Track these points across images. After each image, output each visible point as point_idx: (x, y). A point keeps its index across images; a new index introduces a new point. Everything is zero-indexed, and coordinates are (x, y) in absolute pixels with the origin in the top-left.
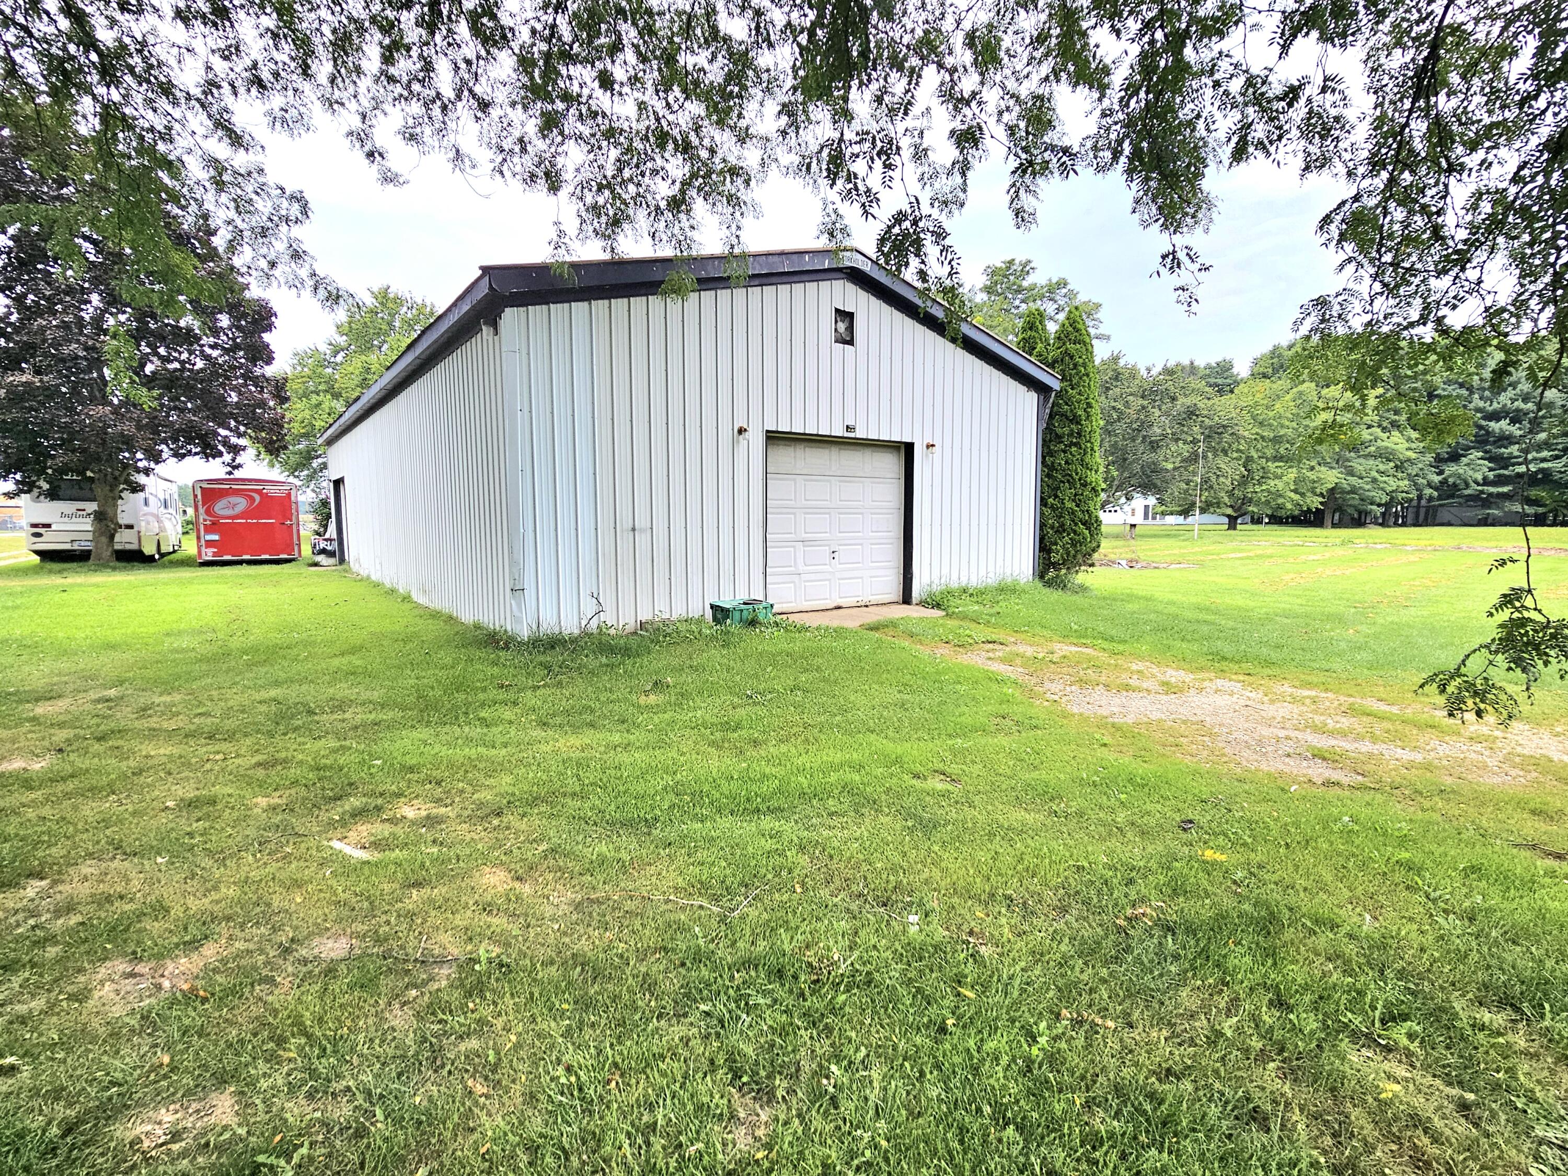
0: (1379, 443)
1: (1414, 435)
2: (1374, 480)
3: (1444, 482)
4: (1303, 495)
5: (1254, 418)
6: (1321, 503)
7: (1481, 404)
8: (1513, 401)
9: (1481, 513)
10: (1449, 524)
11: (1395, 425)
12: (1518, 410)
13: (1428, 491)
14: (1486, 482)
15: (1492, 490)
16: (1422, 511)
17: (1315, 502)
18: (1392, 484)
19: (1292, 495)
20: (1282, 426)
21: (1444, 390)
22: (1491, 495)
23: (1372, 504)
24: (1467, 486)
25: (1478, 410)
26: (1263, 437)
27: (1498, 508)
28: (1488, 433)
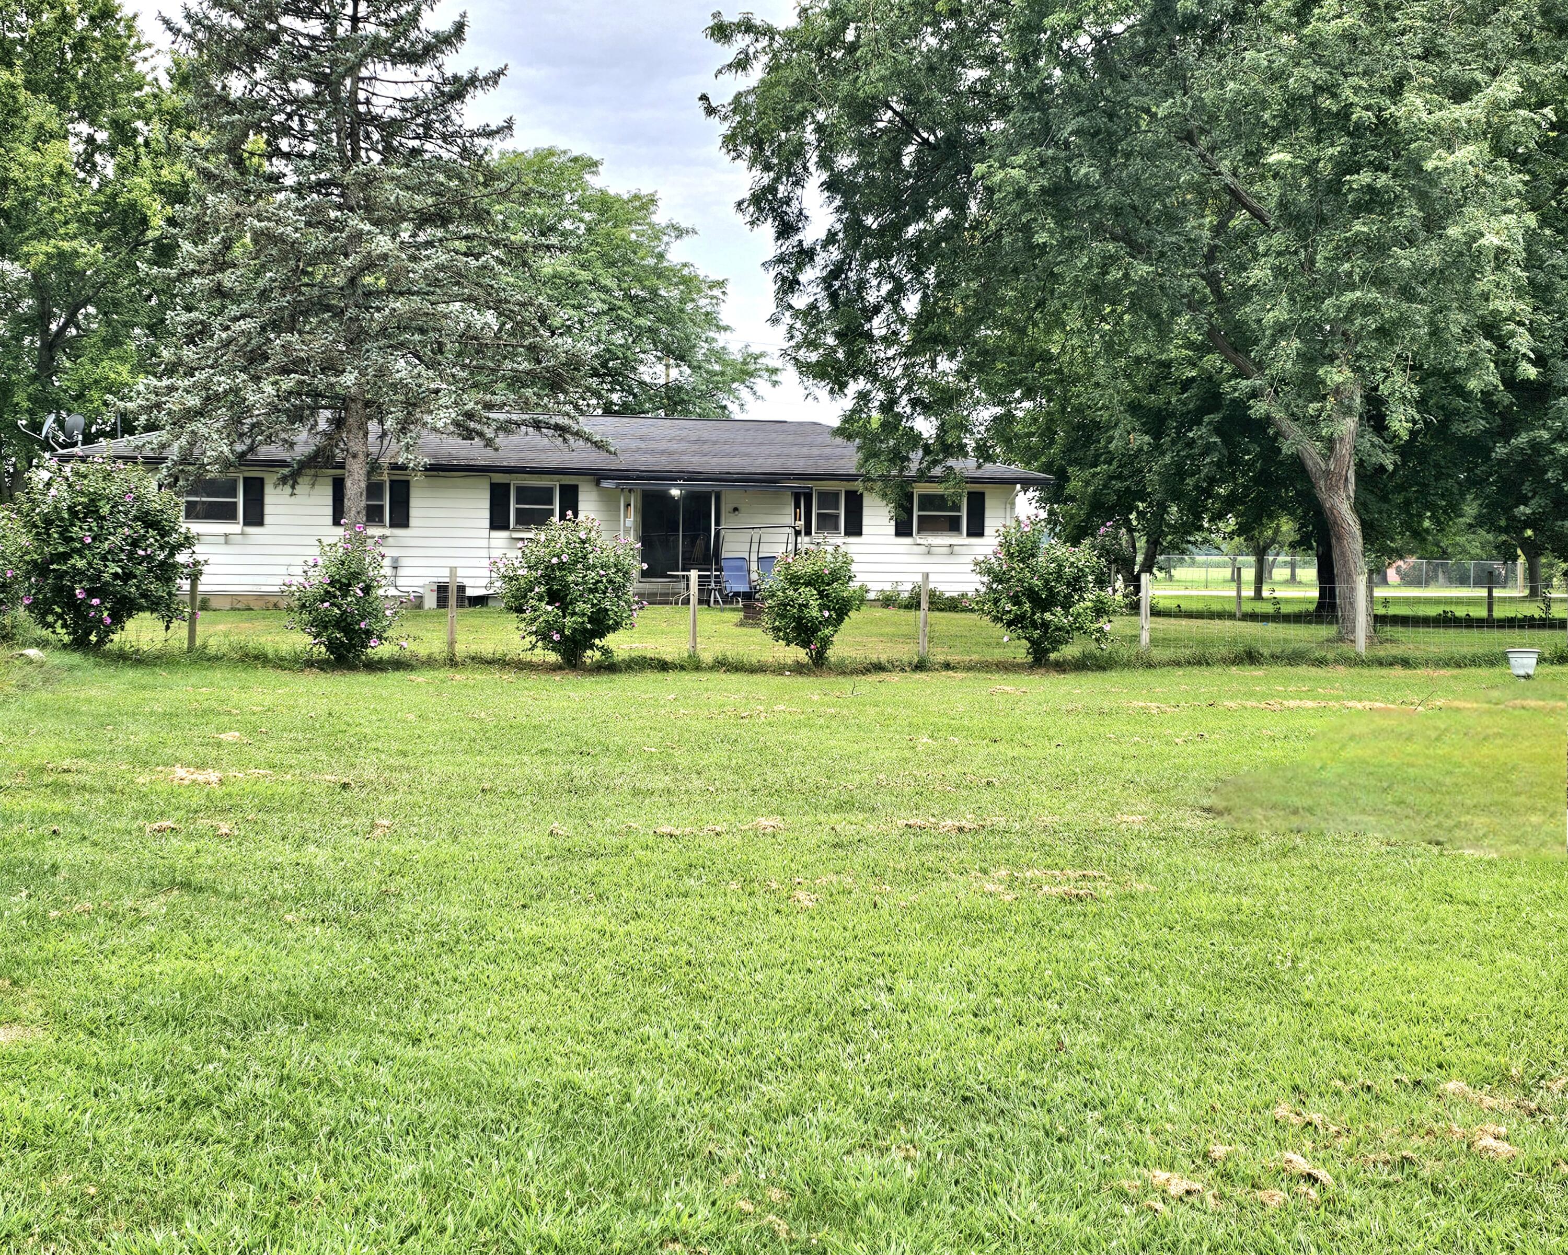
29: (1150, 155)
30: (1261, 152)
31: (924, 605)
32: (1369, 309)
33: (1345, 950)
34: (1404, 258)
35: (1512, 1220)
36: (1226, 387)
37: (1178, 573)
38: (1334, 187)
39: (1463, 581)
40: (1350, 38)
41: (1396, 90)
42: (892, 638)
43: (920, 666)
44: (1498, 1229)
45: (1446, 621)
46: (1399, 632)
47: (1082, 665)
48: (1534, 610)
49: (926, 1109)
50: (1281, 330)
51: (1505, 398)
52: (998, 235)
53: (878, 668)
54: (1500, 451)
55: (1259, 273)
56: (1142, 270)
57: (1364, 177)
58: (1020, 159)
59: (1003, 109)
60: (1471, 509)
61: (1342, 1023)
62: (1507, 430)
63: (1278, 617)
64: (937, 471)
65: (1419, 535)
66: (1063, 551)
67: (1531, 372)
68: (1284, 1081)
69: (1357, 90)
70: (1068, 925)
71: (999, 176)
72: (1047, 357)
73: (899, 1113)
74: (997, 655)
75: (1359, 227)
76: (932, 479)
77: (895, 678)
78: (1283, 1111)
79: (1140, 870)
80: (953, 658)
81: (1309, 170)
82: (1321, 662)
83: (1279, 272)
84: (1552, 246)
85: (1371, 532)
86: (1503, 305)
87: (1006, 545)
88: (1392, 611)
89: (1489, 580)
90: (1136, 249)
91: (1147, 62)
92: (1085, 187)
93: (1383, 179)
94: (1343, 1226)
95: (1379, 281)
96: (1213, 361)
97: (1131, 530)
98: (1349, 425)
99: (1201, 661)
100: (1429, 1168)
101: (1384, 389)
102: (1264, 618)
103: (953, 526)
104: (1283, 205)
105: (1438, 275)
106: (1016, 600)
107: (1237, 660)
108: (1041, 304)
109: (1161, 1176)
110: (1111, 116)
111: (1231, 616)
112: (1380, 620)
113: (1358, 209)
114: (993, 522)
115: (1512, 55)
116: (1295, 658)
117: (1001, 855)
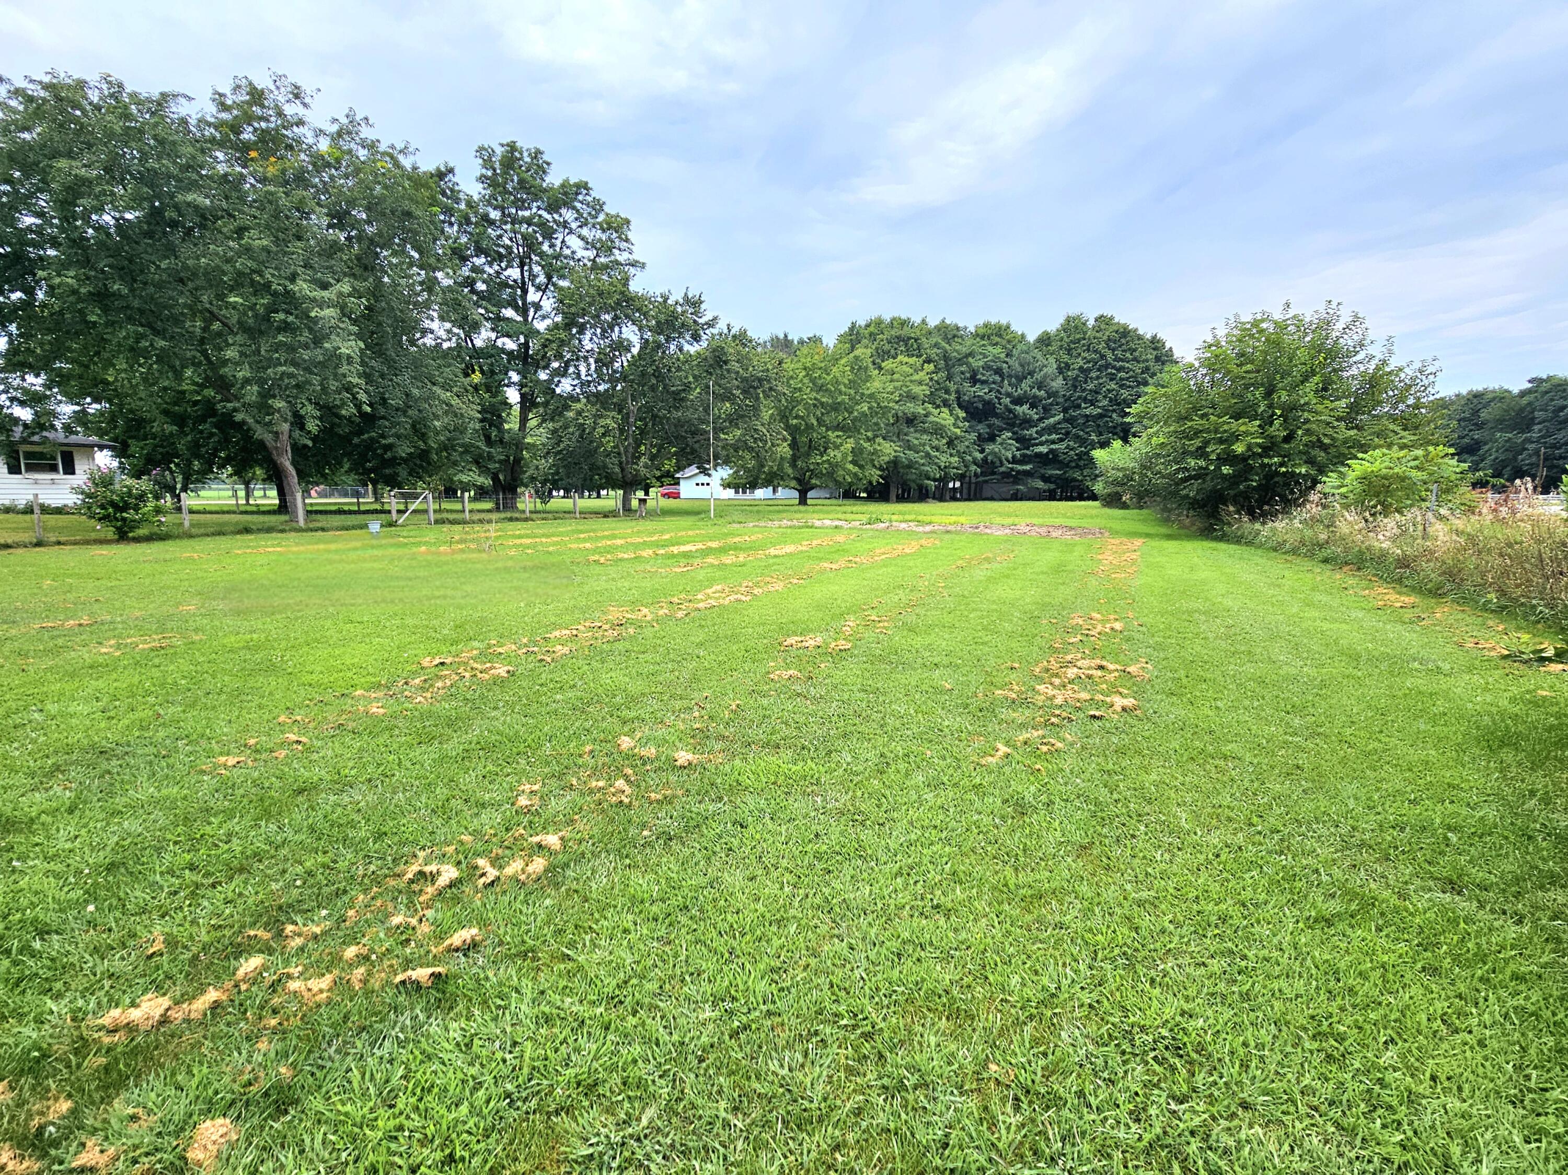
0: (931, 418)
1: (962, 414)
2: (928, 455)
3: (985, 460)
4: (861, 467)
5: (813, 381)
6: (881, 476)
7: (1010, 389)
8: (1032, 388)
9: (1012, 489)
10: (991, 499)
11: (946, 404)
12: (1035, 397)
13: (973, 468)
14: (1014, 461)
15: (1019, 467)
16: (973, 486)
17: (875, 475)
18: (943, 459)
19: (850, 467)
20: (840, 393)
21: (983, 375)
22: (1018, 472)
23: (929, 479)
24: (1002, 465)
25: (1008, 395)
26: (822, 404)
27: (1023, 484)
28: (1016, 416)
29: (160, 286)
30: (226, 296)
31: (37, 510)
32: (291, 376)
33: (306, 649)
34: (306, 355)
35: (386, 735)
36: (218, 406)
37: (202, 493)
38: (267, 319)
39: (346, 495)
40: (265, 249)
41: (293, 278)
42: (15, 530)
43: (39, 544)
44: (381, 740)
45: (340, 512)
46: (319, 517)
47: (149, 539)
48: (378, 507)
49: (76, 762)
50: (247, 381)
51: (358, 420)
52: (61, 313)
53: (7, 546)
54: (356, 440)
55: (230, 353)
56: (162, 343)
57: (282, 316)
58: (72, 273)
59: (55, 244)
60: (347, 466)
61: (307, 678)
62: (360, 433)
63: (259, 512)
64: (36, 438)
65: (324, 476)
66: (130, 482)
67: (369, 409)
68: (282, 706)
69: (273, 275)
70: (156, 661)
71: (57, 280)
72: (106, 383)
73: (57, 768)
74: (93, 535)
75: (281, 338)
76: (32, 443)
77: (20, 551)
78: (282, 719)
79: (196, 630)
80: (62, 539)
81: (252, 307)
82: (282, 531)
83: (242, 354)
84: (371, 358)
85: (301, 475)
86: (355, 380)
87: (92, 479)
88: (315, 508)
89: (357, 495)
90: (157, 333)
91: (150, 238)
92: (118, 295)
93: (291, 319)
94: (315, 756)
95: (294, 364)
96: (210, 392)
97: (172, 472)
98: (286, 427)
99: (220, 533)
100: (351, 725)
101: (302, 412)
102: (252, 513)
103: (53, 469)
104: (239, 322)
105: (323, 365)
106: (103, 507)
107: (240, 532)
108: (97, 353)
109: (222, 759)
110: (131, 261)
111: (234, 512)
112: (309, 512)
113: (279, 330)
114: (81, 466)
115: (344, 274)
116: (269, 530)
117: (111, 634)
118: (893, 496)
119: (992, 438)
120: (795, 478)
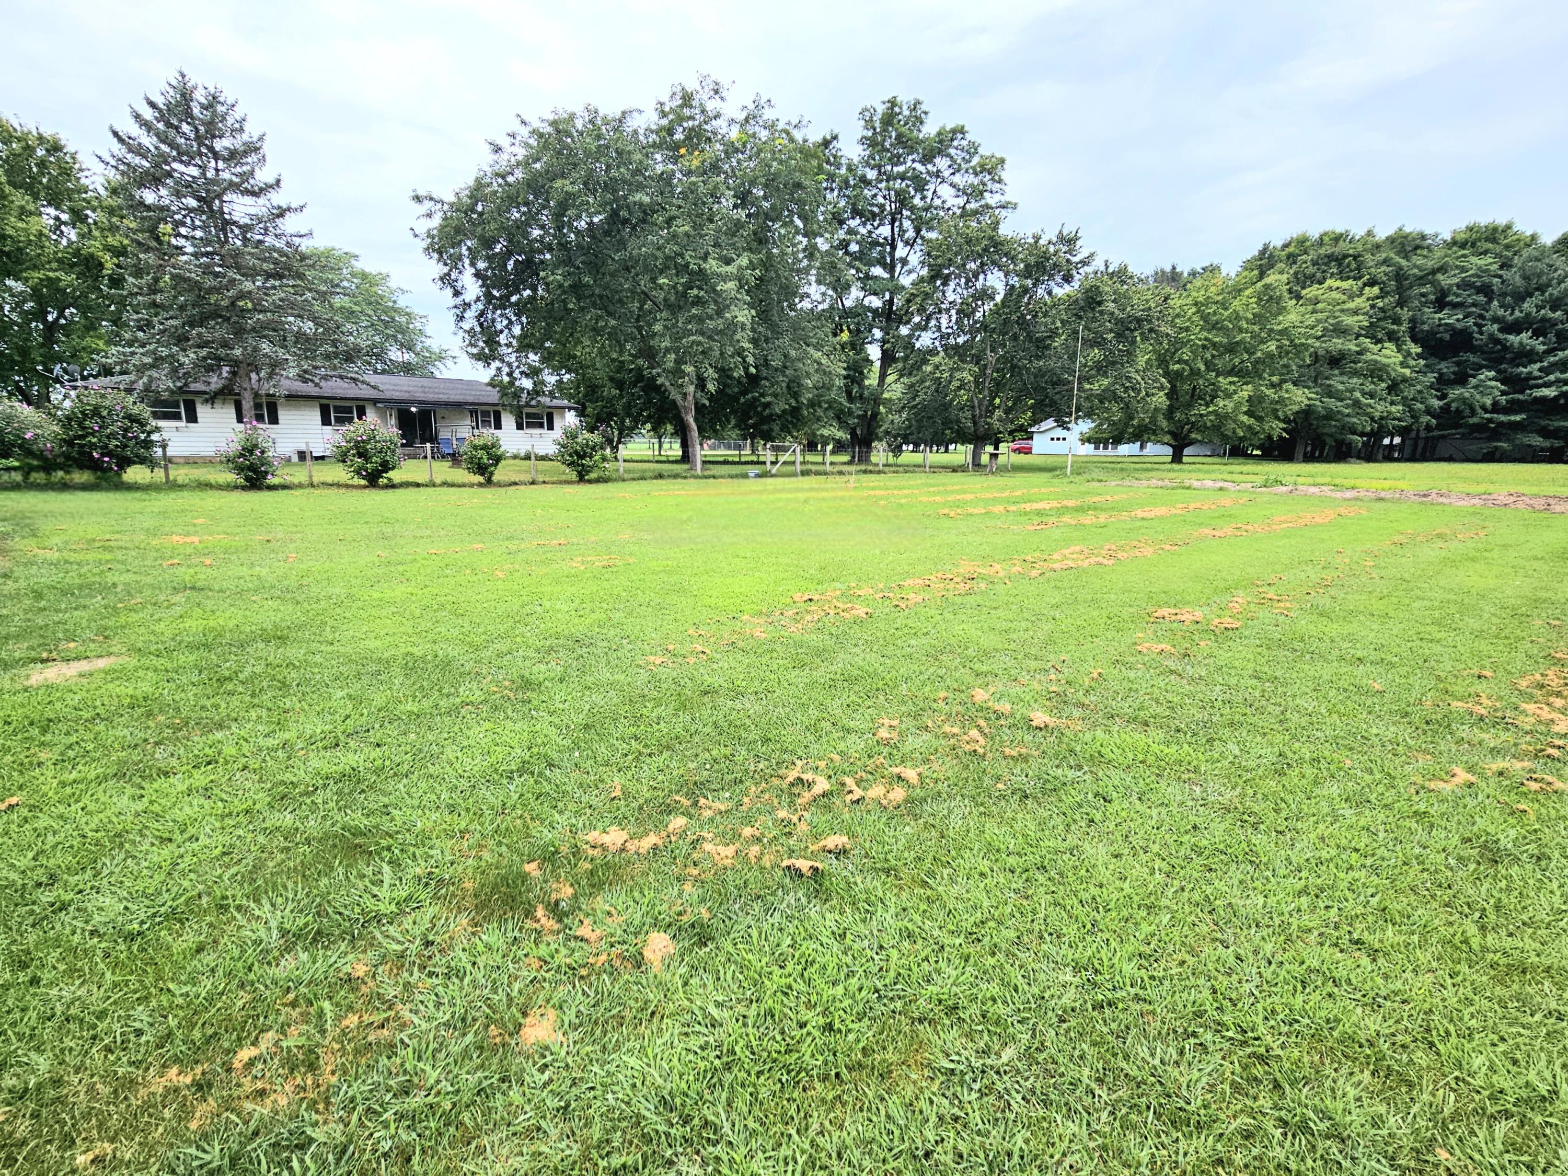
0: (1369, 356)
1: (1416, 349)
2: (1356, 403)
3: (1446, 409)
4: (1260, 419)
5: (1205, 318)
6: (1284, 429)
7: (1501, 312)
8: (1539, 308)
9: (1486, 447)
10: (1450, 459)
11: (1392, 337)
12: (1544, 320)
13: (1425, 419)
14: (1496, 408)
15: (1503, 418)
16: (1421, 444)
17: (1277, 428)
18: (1379, 408)
19: (1245, 418)
20: (1241, 330)
21: (1458, 296)
22: (1501, 424)
23: (1354, 433)
24: (1473, 413)
25: (1495, 320)
26: (1214, 345)
27: (1508, 440)
28: (1506, 348)
29: (612, 275)
30: (656, 278)
31: (533, 458)
32: (699, 343)
33: (705, 577)
34: (711, 324)
35: (768, 656)
36: (645, 373)
37: (629, 446)
38: (684, 295)
39: (730, 448)
40: (687, 235)
41: (705, 258)
42: (519, 472)
43: (533, 483)
44: (764, 660)
45: (726, 462)
46: (711, 466)
47: (598, 481)
48: (755, 458)
49: (563, 646)
50: (667, 350)
51: (745, 380)
52: (552, 303)
53: (515, 484)
54: (742, 400)
55: (658, 327)
56: (613, 322)
57: (695, 292)
58: (560, 272)
59: (550, 250)
60: (733, 422)
61: (708, 601)
62: (744, 393)
63: (669, 462)
64: (533, 403)
65: (716, 431)
66: (587, 435)
67: (753, 370)
68: (691, 622)
69: (691, 256)
70: (606, 576)
71: (551, 278)
72: (575, 357)
74: (564, 477)
75: (694, 311)
76: (531, 406)
77: (523, 487)
78: (691, 632)
79: (631, 554)
80: (547, 479)
81: (674, 287)
82: (685, 478)
83: (665, 327)
84: (759, 324)
85: (701, 430)
86: (746, 345)
87: (565, 433)
88: (708, 459)
89: (739, 448)
90: (610, 314)
91: (610, 235)
92: (587, 286)
93: (702, 293)
94: (715, 666)
95: (702, 334)
96: (640, 362)
97: (612, 428)
98: (691, 389)
99: (643, 478)
100: (741, 644)
101: (706, 375)
102: (665, 462)
103: (541, 426)
104: (665, 300)
105: (721, 332)
106: (571, 455)
107: (656, 478)
108: (571, 335)
109: (652, 658)
110: (596, 257)
111: (651, 461)
112: (704, 462)
113: (694, 304)
114: (557, 423)
115: (744, 249)
116: (676, 476)
117: (577, 553)
118: (1299, 452)
119: (1461, 379)
120: (1170, 432)
